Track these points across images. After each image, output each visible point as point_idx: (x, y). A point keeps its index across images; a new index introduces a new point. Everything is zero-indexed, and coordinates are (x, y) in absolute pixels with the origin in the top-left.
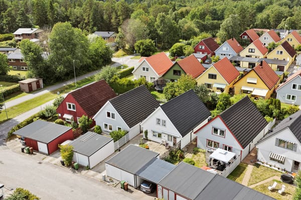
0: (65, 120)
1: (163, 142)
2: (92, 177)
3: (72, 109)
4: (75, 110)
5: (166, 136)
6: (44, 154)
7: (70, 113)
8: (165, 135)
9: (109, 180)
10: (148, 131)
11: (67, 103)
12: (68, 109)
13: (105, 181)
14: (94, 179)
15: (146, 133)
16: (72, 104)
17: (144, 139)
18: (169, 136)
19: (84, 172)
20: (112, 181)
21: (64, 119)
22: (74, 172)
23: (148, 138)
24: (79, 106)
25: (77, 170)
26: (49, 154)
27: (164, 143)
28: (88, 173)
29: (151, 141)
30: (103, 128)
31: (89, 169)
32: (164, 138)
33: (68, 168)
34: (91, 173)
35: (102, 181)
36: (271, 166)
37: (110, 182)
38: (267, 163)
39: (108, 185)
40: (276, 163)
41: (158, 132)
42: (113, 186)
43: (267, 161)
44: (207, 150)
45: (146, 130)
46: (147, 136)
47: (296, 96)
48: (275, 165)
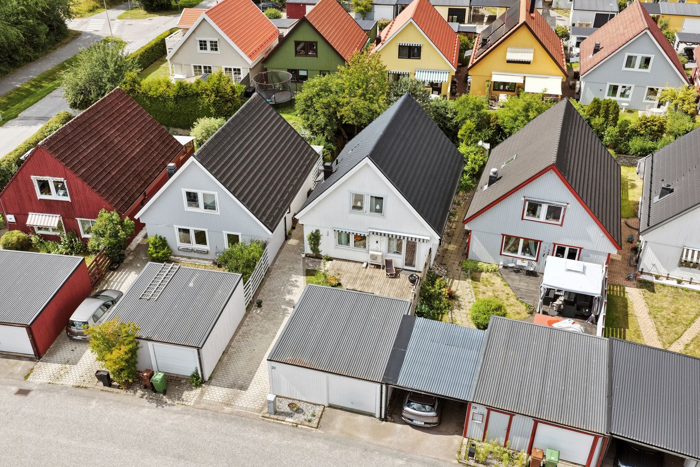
0: (34, 233)
1: (374, 257)
2: (227, 409)
3: (54, 196)
4: (68, 199)
5: (384, 241)
6: (19, 357)
7: (49, 207)
8: (378, 238)
9: (288, 410)
10: (322, 232)
11: (34, 178)
12: (40, 196)
13: (276, 413)
14: (238, 414)
15: (315, 238)
16: (51, 180)
17: (308, 256)
18: (390, 238)
19: (191, 396)
20: (299, 411)
21: (29, 230)
22: (160, 403)
23: (323, 254)
24: (79, 182)
25: (165, 393)
26: (40, 353)
27: (379, 262)
28: (206, 397)
29: (330, 259)
30: (175, 242)
31: (203, 382)
32: (378, 248)
33: (130, 393)
34: (215, 393)
35: (267, 415)
36: (679, 282)
37: (292, 414)
38: (668, 274)
39: (294, 425)
40: (694, 272)
41: (355, 232)
42: (310, 427)
43: (668, 271)
44: (501, 263)
45: (314, 232)
46: (319, 248)
47: (633, 86)
48: (692, 279)
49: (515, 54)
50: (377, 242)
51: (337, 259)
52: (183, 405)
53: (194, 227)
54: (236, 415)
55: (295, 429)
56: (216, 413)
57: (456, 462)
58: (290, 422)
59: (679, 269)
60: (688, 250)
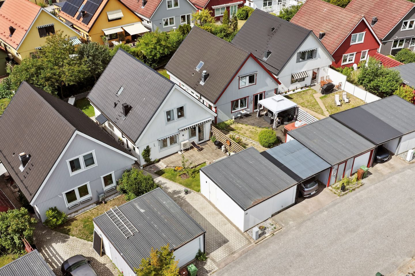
2: (236, 255)
5: (186, 133)
8: (183, 133)
9: (260, 232)
10: (150, 146)
14: (244, 252)
15: (147, 152)
17: (144, 167)
19: (210, 266)
20: (264, 228)
23: (153, 160)
27: (188, 146)
28: (218, 260)
29: (159, 160)
34: (218, 255)
35: (257, 241)
36: (294, 91)
37: (263, 232)
38: (289, 89)
39: (272, 235)
40: (296, 84)
41: (169, 136)
42: (279, 230)
43: (288, 88)
44: (233, 117)
45: (146, 148)
46: (150, 157)
47: (174, 17)
48: (297, 87)
49: (112, 15)
50: (183, 135)
51: (162, 158)
52: (213, 273)
53: (76, 187)
54: (244, 254)
55: (274, 236)
56: (234, 261)
57: (338, 197)
58: (269, 236)
59: (291, 85)
60: (294, 74)
